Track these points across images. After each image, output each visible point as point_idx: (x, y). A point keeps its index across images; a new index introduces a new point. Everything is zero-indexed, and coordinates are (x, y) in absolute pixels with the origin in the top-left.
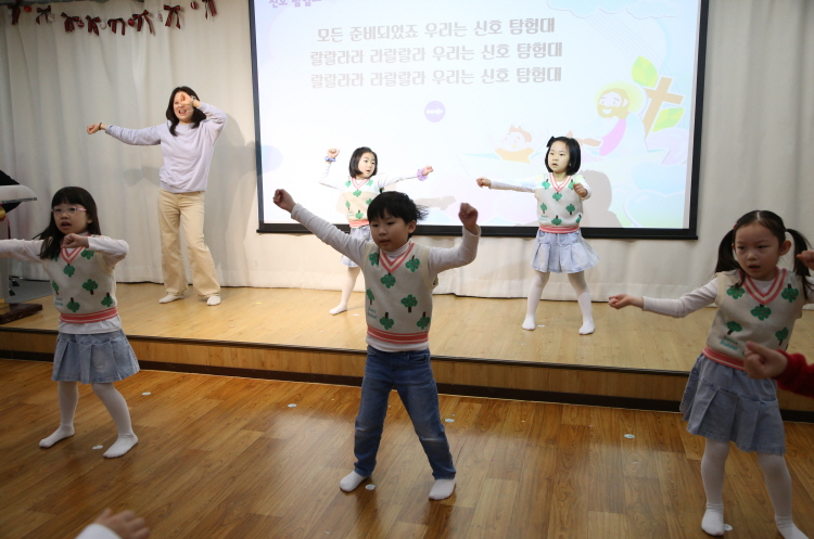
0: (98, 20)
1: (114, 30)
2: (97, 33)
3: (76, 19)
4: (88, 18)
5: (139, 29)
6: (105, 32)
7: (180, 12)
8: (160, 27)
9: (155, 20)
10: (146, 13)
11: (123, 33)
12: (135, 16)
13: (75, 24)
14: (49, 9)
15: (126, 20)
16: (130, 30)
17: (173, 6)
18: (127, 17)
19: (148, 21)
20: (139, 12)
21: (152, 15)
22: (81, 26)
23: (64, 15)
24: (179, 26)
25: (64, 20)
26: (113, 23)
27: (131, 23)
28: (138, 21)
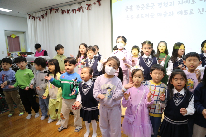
0: (69, 10)
1: (73, 12)
2: (69, 14)
3: (64, 11)
4: (67, 10)
5: (80, 12)
6: (71, 13)
7: (90, 6)
8: (85, 10)
9: (84, 9)
10: (81, 7)
11: (76, 13)
12: (79, 8)
13: (64, 12)
14: (58, 9)
15: (76, 9)
16: (77, 12)
17: (89, 4)
18: (77, 8)
19: (82, 9)
20: (80, 7)
21: (83, 7)
23: (61, 10)
24: (90, 9)
26: (73, 10)
27: (78, 10)
28: (79, 9)
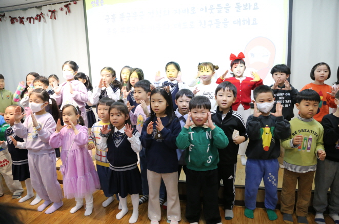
0: (23, 18)
1: (30, 22)
2: (24, 24)
3: (15, 18)
4: (19, 17)
5: (40, 21)
6: (26, 22)
7: (56, 13)
8: (48, 19)
9: (45, 16)
10: (42, 14)
11: (34, 23)
12: (37, 15)
13: (15, 20)
14: (4, 15)
15: (34, 17)
16: (36, 21)
17: (52, 10)
19: (43, 17)
20: (39, 14)
22: (17, 21)
23: (10, 17)
24: (55, 18)
25: (10, 19)
26: (29, 19)
27: (37, 19)
28: (39, 17)
